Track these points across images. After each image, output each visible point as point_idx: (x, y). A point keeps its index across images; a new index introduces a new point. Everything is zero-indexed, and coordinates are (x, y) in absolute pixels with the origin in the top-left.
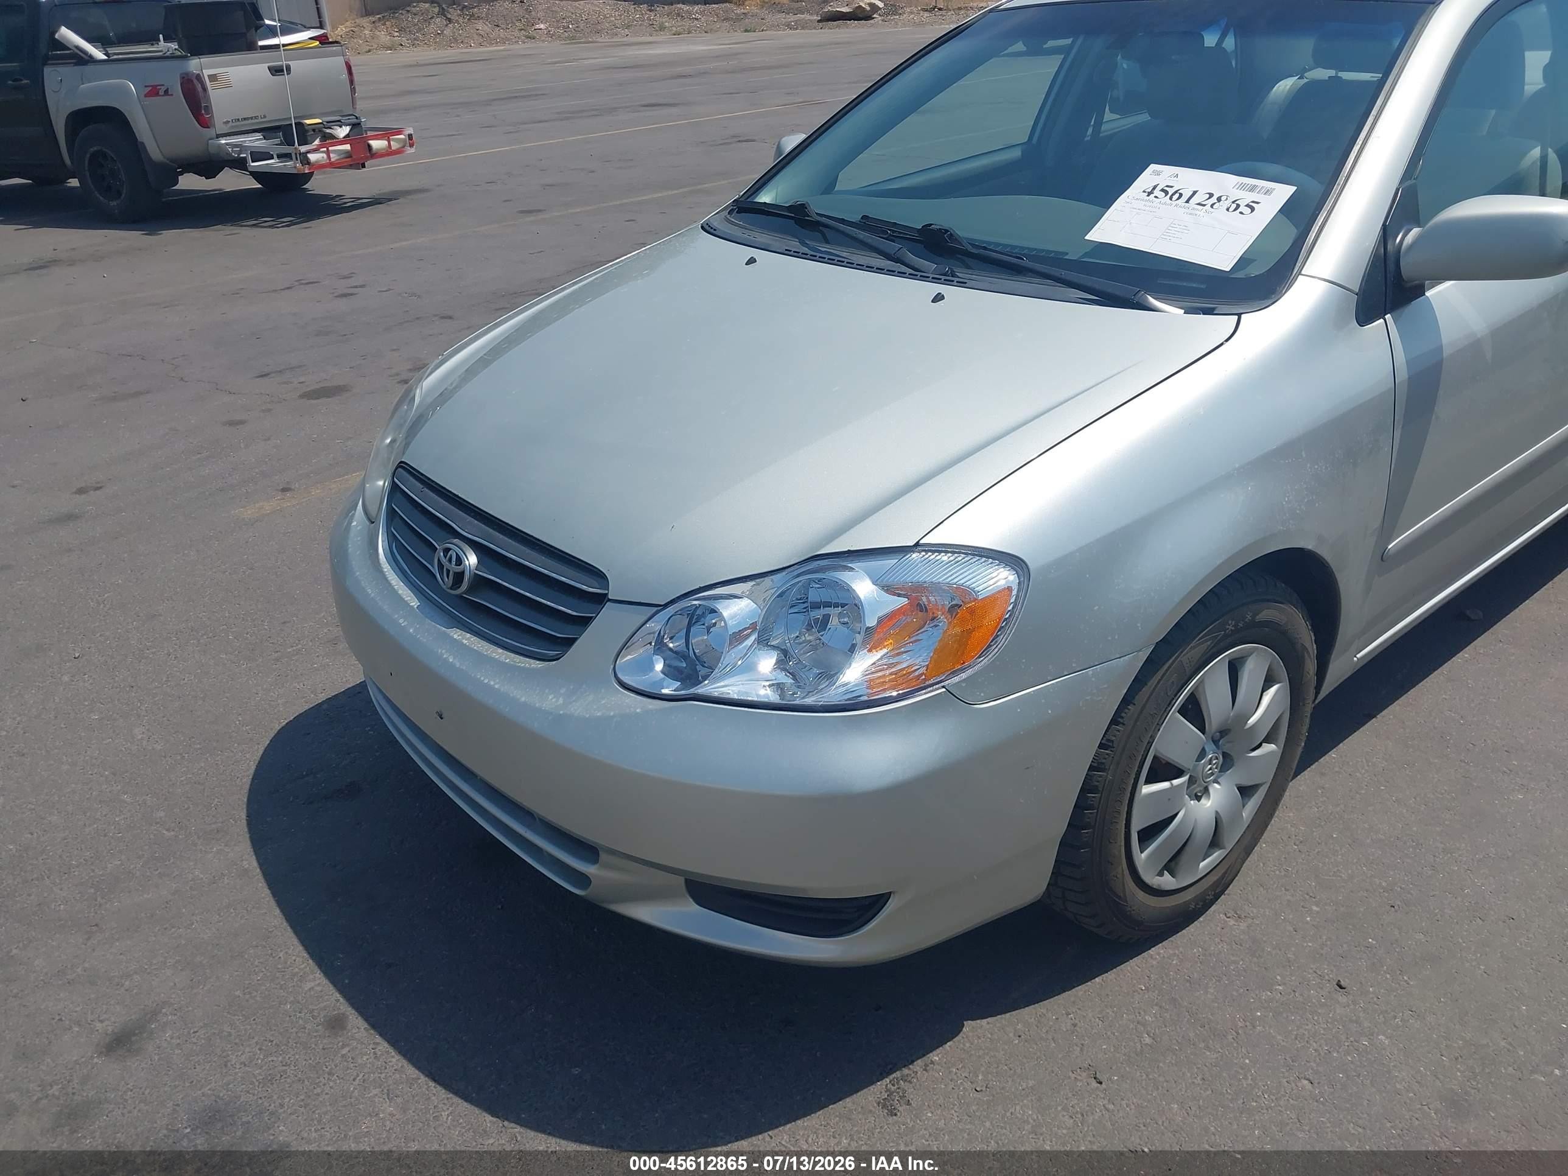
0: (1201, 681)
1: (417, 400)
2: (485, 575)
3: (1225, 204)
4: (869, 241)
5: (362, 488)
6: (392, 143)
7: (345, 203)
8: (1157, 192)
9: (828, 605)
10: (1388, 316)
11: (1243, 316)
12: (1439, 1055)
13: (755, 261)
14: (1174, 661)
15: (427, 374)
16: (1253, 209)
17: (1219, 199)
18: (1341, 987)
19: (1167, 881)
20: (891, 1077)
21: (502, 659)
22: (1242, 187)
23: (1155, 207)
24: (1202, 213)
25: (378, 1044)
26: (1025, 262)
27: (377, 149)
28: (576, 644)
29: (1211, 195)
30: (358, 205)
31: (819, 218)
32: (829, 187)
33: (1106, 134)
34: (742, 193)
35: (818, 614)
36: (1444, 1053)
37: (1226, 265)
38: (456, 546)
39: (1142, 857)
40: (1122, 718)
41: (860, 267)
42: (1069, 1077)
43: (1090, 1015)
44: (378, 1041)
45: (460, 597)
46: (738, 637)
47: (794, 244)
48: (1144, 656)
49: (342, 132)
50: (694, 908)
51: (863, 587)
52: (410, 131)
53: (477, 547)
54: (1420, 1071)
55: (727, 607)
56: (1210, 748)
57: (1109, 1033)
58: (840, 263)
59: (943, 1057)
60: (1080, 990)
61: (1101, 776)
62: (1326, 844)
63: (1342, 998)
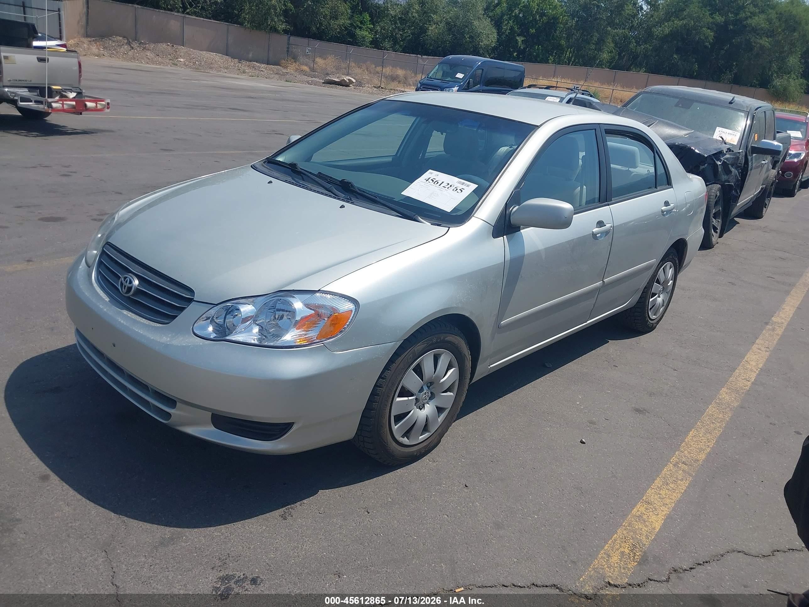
0: (422, 360)
1: (116, 219)
2: (141, 289)
3: (453, 188)
4: (320, 182)
5: (85, 254)
6: (98, 105)
7: (68, 130)
8: (430, 180)
9: (283, 310)
10: (505, 236)
11: (450, 228)
12: (496, 510)
13: (272, 182)
14: (412, 349)
15: (121, 208)
16: (462, 191)
17: (451, 186)
18: (466, 486)
19: (405, 441)
20: (286, 507)
21: (145, 322)
22: (460, 183)
23: (428, 186)
24: (444, 190)
25: (64, 486)
26: (378, 199)
27: (89, 107)
28: (177, 318)
29: (448, 184)
30: (74, 133)
31: (301, 170)
32: (308, 159)
33: (427, 157)
34: (270, 156)
35: (278, 314)
36: (498, 509)
37: (449, 210)
38: (129, 276)
39: (395, 428)
40: (390, 368)
41: (314, 191)
42: (357, 511)
43: (369, 490)
44: (64, 485)
45: (129, 298)
46: (245, 320)
47: (290, 179)
48: (399, 344)
49: (72, 95)
50: (213, 428)
51: (298, 304)
52: (109, 101)
53: (139, 277)
54: (488, 514)
55: (243, 307)
56: (425, 388)
57: (376, 497)
58: (307, 189)
59: (308, 502)
60: (367, 482)
61: (381, 390)
62: (472, 439)
63: (466, 491)
